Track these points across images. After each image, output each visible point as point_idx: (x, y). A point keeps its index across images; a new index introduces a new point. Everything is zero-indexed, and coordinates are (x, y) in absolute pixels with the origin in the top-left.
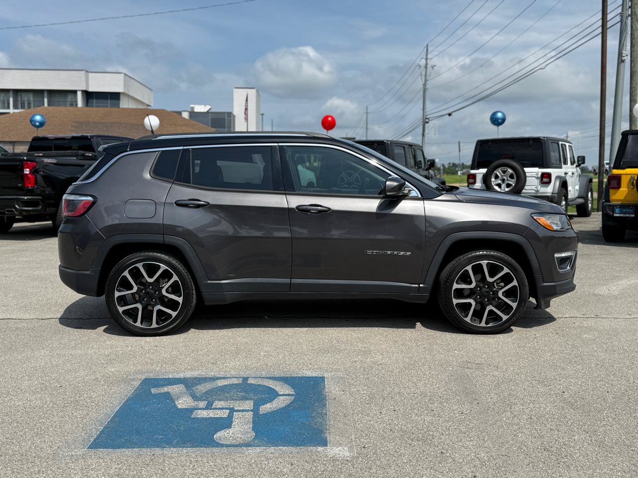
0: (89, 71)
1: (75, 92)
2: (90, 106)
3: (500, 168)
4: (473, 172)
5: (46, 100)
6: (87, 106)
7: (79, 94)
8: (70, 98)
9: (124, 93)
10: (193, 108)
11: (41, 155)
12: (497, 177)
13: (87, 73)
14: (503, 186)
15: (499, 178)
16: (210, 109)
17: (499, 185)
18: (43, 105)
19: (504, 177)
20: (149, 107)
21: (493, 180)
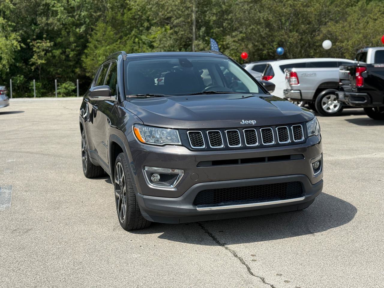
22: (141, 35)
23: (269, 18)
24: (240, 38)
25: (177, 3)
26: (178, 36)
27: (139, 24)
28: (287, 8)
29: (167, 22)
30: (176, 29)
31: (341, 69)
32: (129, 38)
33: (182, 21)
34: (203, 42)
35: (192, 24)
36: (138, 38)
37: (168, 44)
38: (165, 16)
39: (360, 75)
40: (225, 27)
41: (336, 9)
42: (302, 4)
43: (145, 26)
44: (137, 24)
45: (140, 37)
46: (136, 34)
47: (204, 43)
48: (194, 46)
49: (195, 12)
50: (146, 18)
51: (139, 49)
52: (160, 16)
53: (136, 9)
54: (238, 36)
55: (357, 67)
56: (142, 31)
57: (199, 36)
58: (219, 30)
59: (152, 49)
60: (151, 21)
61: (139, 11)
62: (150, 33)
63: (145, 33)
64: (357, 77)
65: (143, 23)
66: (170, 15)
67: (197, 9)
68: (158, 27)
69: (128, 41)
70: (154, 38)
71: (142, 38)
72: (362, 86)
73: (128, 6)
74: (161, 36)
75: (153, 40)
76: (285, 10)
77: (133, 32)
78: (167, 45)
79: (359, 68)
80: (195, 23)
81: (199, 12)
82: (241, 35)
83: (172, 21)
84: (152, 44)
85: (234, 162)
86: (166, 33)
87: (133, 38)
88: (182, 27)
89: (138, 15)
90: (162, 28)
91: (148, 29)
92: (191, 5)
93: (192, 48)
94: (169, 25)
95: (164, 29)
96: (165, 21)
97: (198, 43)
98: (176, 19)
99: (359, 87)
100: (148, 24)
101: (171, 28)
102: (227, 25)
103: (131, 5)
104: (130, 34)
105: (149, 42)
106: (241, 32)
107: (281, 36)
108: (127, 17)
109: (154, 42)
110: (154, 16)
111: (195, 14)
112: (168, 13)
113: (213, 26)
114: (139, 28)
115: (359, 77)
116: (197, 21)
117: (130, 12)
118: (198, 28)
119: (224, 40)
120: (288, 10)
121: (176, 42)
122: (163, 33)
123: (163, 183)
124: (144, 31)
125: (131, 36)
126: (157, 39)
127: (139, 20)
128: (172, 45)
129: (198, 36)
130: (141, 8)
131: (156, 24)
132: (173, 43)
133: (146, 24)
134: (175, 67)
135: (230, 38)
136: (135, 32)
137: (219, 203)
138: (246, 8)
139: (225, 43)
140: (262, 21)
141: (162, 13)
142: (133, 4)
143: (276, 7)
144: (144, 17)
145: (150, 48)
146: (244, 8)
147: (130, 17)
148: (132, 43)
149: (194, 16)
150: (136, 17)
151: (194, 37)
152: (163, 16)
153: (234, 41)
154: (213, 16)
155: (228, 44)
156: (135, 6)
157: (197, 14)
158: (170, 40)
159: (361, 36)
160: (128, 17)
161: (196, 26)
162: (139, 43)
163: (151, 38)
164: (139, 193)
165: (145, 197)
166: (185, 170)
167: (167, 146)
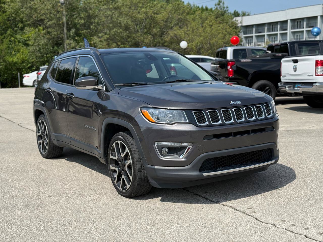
22: (16, 34)
23: (129, 23)
24: (105, 38)
25: (49, 7)
26: (51, 35)
27: (13, 25)
28: (141, 14)
29: (39, 23)
30: (49, 30)
31: (212, 64)
32: (5, 37)
33: (54, 23)
34: (73, 42)
35: (63, 26)
36: (13, 37)
37: (43, 42)
38: (38, 18)
39: (231, 68)
40: (92, 29)
41: (179, 17)
42: (153, 12)
43: (20, 27)
44: (12, 25)
45: (15, 36)
46: (11, 34)
47: (75, 42)
48: (66, 44)
49: (65, 15)
50: (19, 19)
51: (15, 47)
52: (34, 18)
53: (10, 12)
54: (104, 37)
55: (228, 62)
56: (16, 31)
57: (70, 36)
58: (87, 31)
59: (27, 47)
60: (24, 22)
61: (13, 13)
62: (24, 33)
63: (20, 33)
64: (228, 70)
65: (18, 24)
66: (43, 17)
67: (67, 13)
68: (31, 28)
69: (5, 40)
70: (28, 37)
71: (17, 37)
72: (233, 76)
73: (3, 9)
74: (35, 35)
75: (28, 39)
76: (140, 16)
77: (9, 32)
78: (41, 44)
79: (230, 62)
80: (65, 25)
81: (69, 16)
82: (106, 36)
83: (45, 23)
84: (27, 42)
85: (229, 135)
86: (39, 33)
87: (9, 38)
88: (54, 28)
89: (12, 16)
90: (35, 29)
91: (22, 29)
92: (62, 9)
93: (64, 47)
94: (41, 26)
95: (37, 30)
96: (38, 23)
97: (70, 42)
98: (48, 21)
99: (231, 77)
100: (22, 24)
101: (44, 29)
102: (94, 27)
103: (5, 8)
104: (6, 33)
105: (24, 40)
106: (106, 34)
107: (138, 38)
108: (2, 19)
109: (28, 40)
110: (27, 18)
111: (65, 18)
112: (41, 16)
113: (80, 28)
114: (14, 28)
115: (230, 70)
116: (67, 24)
117: (4, 14)
118: (69, 30)
119: (92, 40)
120: (143, 16)
121: (49, 41)
122: (37, 33)
123: (172, 155)
124: (19, 31)
125: (6, 35)
126: (31, 38)
127: (13, 22)
128: (46, 43)
129: (68, 36)
130: (14, 11)
131: (29, 25)
132: (47, 41)
133: (20, 25)
134: (140, 60)
135: (97, 38)
136: (11, 32)
137: (217, 168)
138: (109, 14)
139: (92, 42)
140: (123, 25)
141: (35, 16)
142: (8, 7)
143: (132, 14)
144: (18, 19)
145: (25, 46)
146: (107, 14)
147: (6, 18)
148: (8, 41)
149: (64, 19)
150: (10, 19)
151: (66, 37)
152: (36, 19)
153: (101, 41)
154: (81, 20)
155: (95, 43)
156: (9, 9)
157: (67, 17)
158: (44, 39)
159: (202, 38)
160: (4, 18)
161: (67, 28)
162: (15, 41)
163: (25, 37)
164: (148, 165)
165: (156, 167)
166: (193, 143)
167: (176, 124)
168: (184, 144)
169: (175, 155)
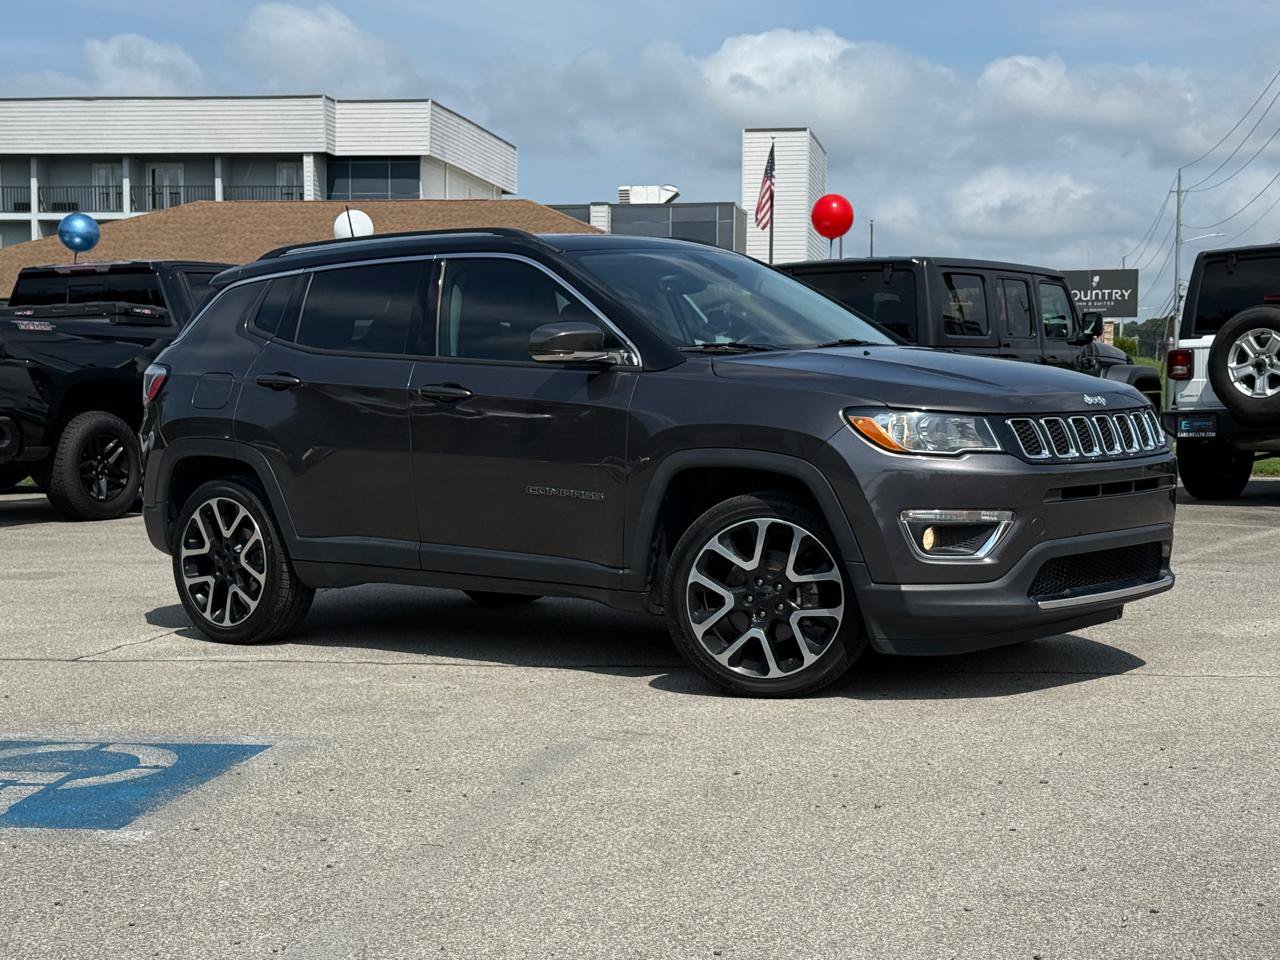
0: (336, 99)
1: (296, 159)
2: (338, 198)
3: (1249, 332)
4: (1185, 344)
5: (218, 183)
6: (329, 197)
7: (309, 163)
8: (283, 178)
9: (428, 157)
10: (625, 194)
11: (28, 313)
12: (1242, 357)
13: (330, 104)
14: (1261, 382)
15: (1249, 362)
16: (676, 195)
17: (1249, 381)
18: (213, 197)
19: (1264, 357)
20: (505, 197)
21: (1232, 364)
123: (951, 548)
164: (873, 585)
165: (904, 588)
166: (1016, 512)
167: (968, 456)
168: (987, 516)
169: (962, 549)
